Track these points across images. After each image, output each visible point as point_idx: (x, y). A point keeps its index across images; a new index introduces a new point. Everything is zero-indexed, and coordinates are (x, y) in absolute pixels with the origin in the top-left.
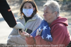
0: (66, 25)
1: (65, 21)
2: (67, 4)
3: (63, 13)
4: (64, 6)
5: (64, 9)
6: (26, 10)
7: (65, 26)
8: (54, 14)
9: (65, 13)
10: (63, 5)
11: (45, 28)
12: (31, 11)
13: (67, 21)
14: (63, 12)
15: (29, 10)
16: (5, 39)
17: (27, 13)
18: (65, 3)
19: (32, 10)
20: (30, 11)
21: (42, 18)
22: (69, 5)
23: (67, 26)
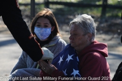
0: (104, 55)
1: (103, 49)
2: (106, 21)
3: (99, 36)
4: (102, 25)
5: (102, 30)
6: (39, 29)
7: (103, 57)
8: (87, 36)
9: (104, 36)
10: (100, 23)
11: (70, 58)
12: (47, 32)
13: (107, 48)
14: (101, 34)
15: (44, 29)
16: (7, 75)
17: (42, 35)
18: (104, 20)
19: (49, 31)
20: (45, 31)
21: (65, 43)
22: (109, 23)
23: (107, 56)
